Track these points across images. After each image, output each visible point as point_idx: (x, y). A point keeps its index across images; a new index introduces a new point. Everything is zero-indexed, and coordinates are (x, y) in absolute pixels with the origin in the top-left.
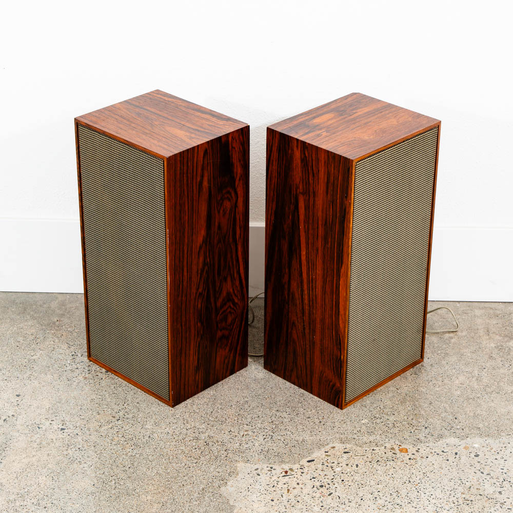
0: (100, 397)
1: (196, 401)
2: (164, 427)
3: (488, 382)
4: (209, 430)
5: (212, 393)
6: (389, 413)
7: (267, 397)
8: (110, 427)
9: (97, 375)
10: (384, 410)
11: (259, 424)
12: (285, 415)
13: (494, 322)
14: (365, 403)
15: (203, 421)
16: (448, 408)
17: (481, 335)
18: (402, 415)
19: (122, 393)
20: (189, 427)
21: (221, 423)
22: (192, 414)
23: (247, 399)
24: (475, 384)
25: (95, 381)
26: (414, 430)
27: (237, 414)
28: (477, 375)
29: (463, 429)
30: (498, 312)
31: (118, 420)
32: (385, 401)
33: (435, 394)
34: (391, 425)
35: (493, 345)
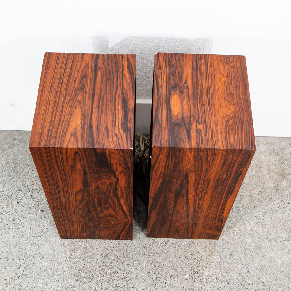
0: (8, 250)
1: (73, 255)
2: (50, 285)
3: (269, 228)
4: (81, 289)
5: (84, 244)
6: (203, 266)
7: (121, 248)
8: (13, 286)
9: (7, 225)
10: (200, 262)
11: (115, 281)
12: (132, 269)
13: (273, 159)
14: (187, 255)
15: (77, 278)
16: (243, 259)
17: (265, 173)
18: (212, 268)
19: (23, 245)
20: (67, 285)
21: (89, 280)
22: (70, 269)
23: (108, 252)
24: (261, 231)
25: (5, 231)
26: (220, 286)
27: (100, 269)
28: (262, 220)
29: (253, 284)
30: (276, 148)
31: (19, 277)
32: (201, 252)
33: (234, 242)
34: (204, 281)
35: (272, 185)
